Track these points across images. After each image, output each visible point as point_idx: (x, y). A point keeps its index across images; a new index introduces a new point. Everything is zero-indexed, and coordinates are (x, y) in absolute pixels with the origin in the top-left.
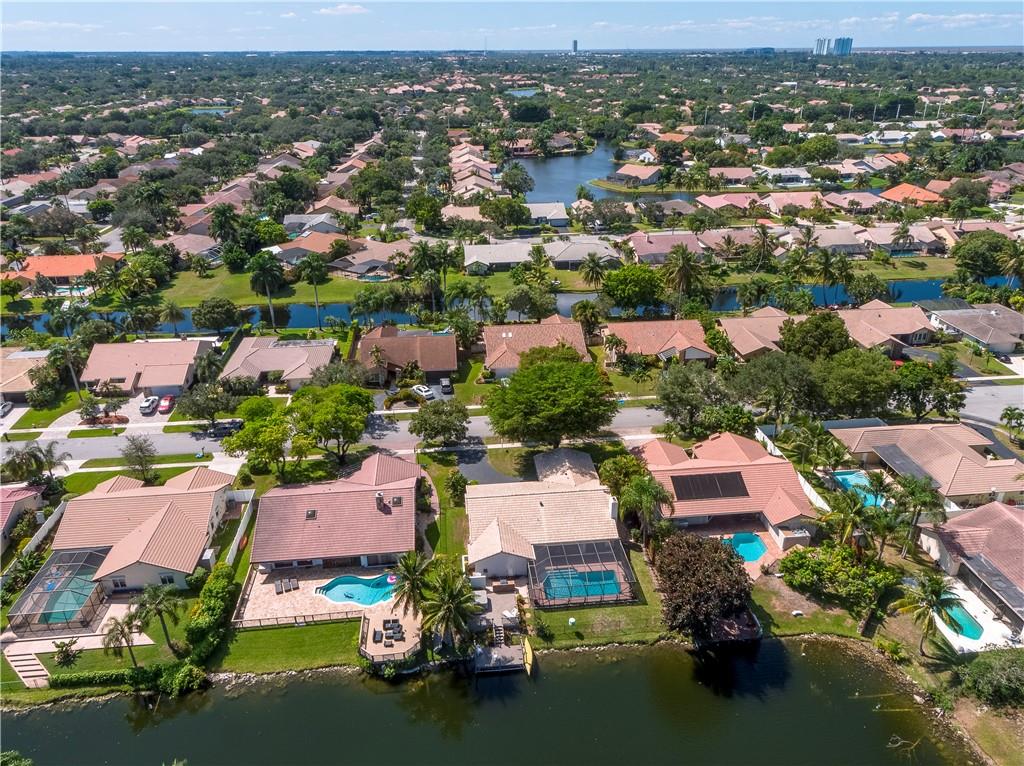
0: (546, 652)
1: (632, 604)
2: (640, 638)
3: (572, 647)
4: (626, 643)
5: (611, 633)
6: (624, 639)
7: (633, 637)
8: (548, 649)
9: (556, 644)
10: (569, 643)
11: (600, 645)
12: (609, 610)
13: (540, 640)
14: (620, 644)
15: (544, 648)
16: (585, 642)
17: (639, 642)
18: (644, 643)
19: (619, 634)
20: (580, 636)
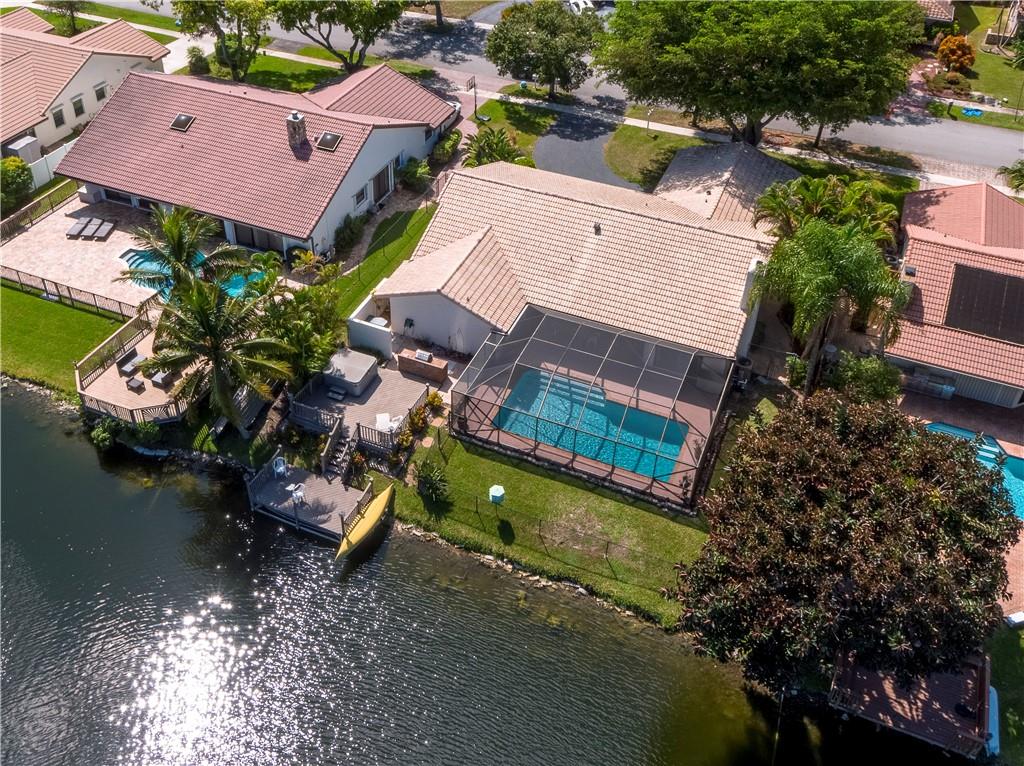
0: (418, 533)
1: (676, 515)
2: (644, 602)
3: (478, 549)
4: (606, 597)
5: (581, 559)
6: (605, 586)
7: (629, 591)
8: (427, 529)
9: (448, 526)
10: (475, 537)
11: (542, 573)
12: (610, 505)
13: (419, 502)
14: (592, 592)
15: (419, 524)
16: (511, 551)
17: (638, 611)
18: (649, 617)
19: (600, 568)
20: (506, 532)
